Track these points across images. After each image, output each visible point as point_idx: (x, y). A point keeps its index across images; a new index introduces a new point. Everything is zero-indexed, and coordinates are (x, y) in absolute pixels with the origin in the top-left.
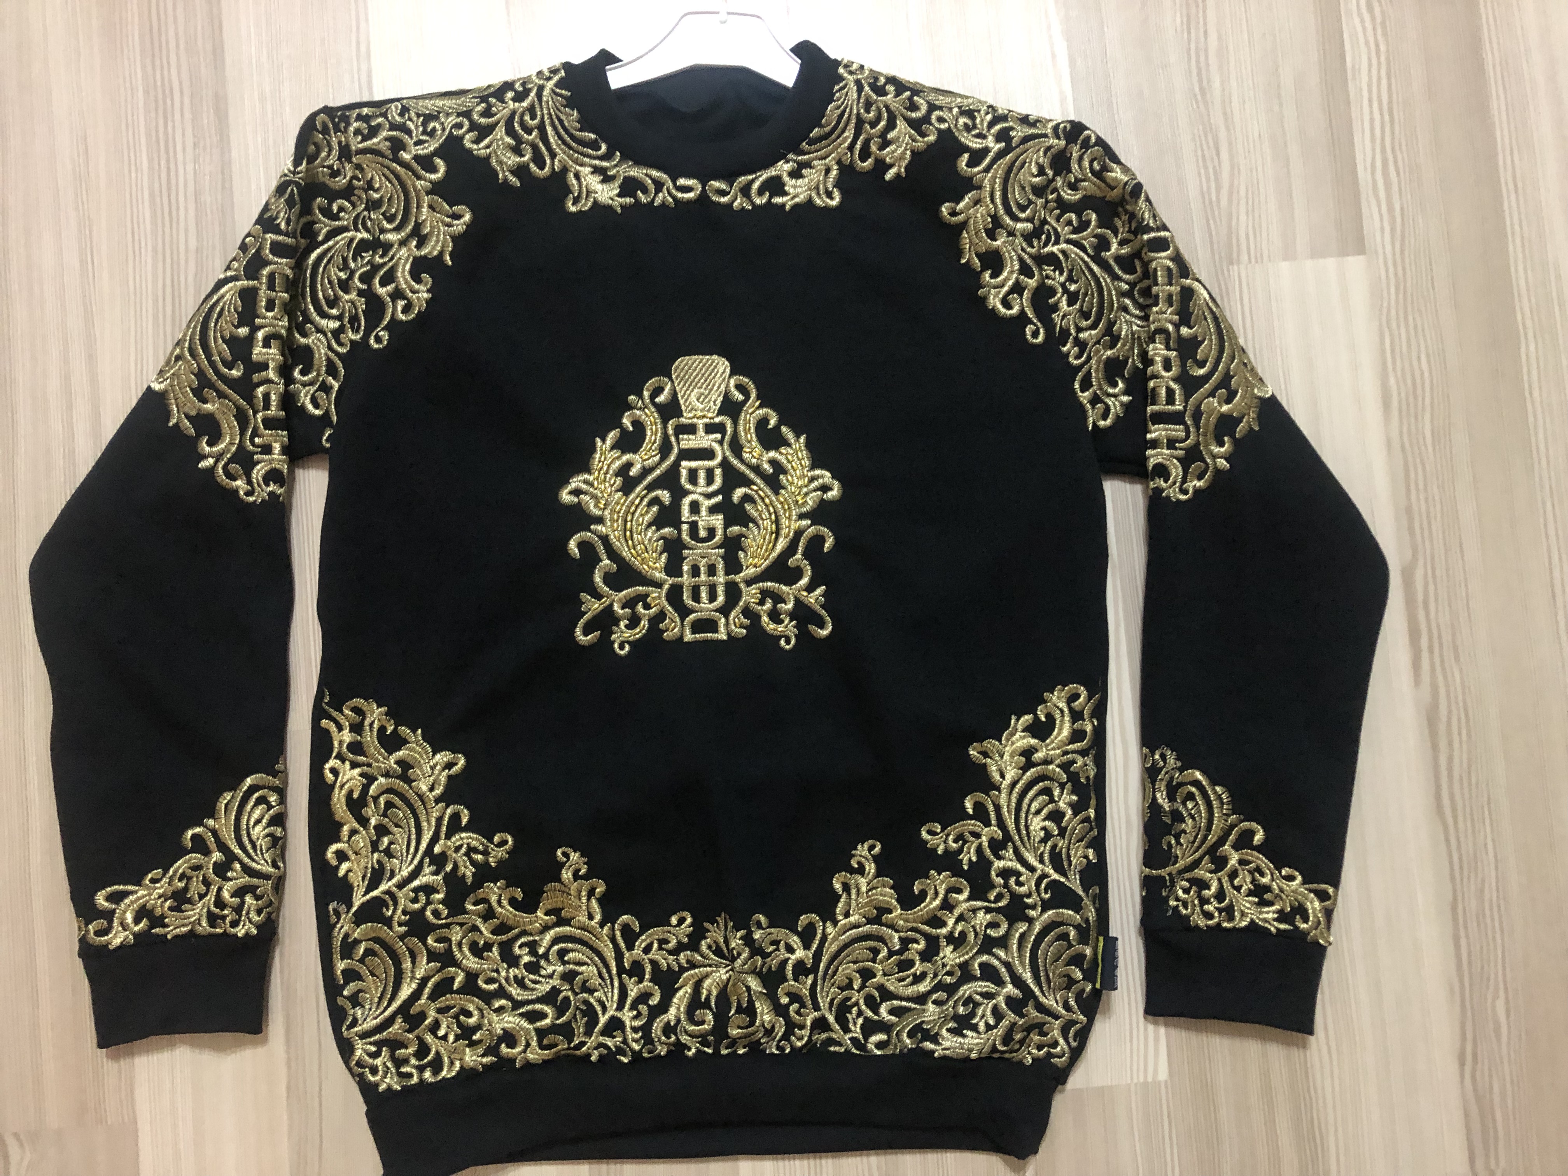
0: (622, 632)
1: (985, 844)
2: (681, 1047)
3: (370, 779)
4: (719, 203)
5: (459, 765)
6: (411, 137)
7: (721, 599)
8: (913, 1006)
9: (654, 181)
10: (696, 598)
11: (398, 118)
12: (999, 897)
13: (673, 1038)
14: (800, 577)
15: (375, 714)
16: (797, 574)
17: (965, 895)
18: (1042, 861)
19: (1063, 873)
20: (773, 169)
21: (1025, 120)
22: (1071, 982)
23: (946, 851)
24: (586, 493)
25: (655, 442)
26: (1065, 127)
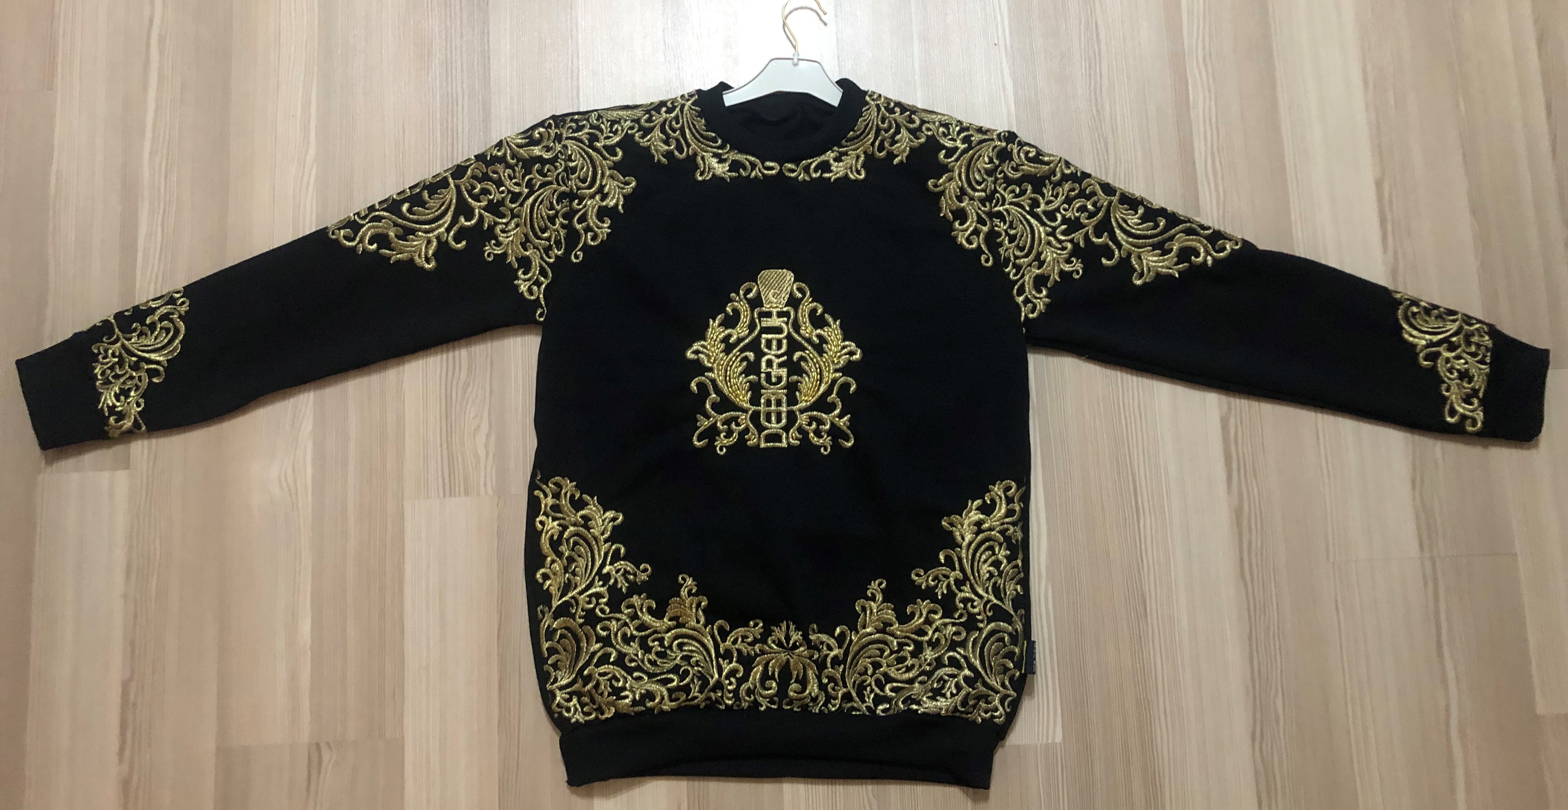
0: (722, 440)
1: (952, 583)
2: (756, 704)
3: (565, 528)
4: (790, 177)
5: (620, 520)
6: (602, 134)
7: (784, 421)
8: (906, 686)
9: (751, 163)
10: (769, 420)
11: (595, 122)
12: (961, 616)
13: (752, 698)
14: (835, 409)
15: (569, 486)
16: (833, 407)
17: (940, 615)
18: (987, 592)
19: (1001, 600)
20: (823, 156)
21: (980, 130)
22: (1006, 670)
23: (927, 586)
24: (702, 353)
25: (746, 322)
26: (1005, 135)
